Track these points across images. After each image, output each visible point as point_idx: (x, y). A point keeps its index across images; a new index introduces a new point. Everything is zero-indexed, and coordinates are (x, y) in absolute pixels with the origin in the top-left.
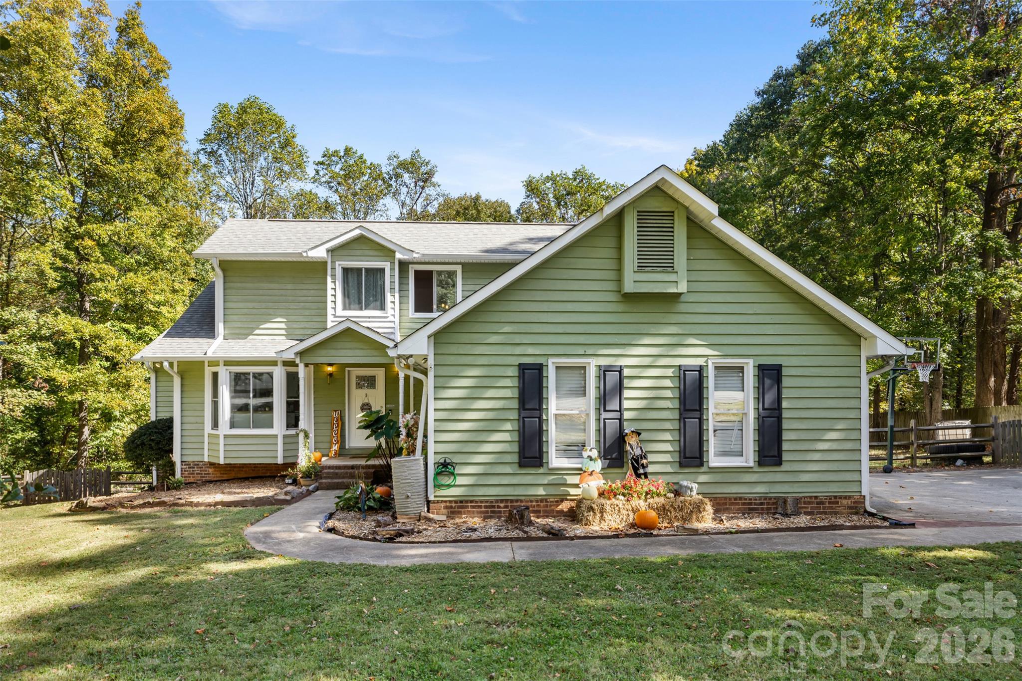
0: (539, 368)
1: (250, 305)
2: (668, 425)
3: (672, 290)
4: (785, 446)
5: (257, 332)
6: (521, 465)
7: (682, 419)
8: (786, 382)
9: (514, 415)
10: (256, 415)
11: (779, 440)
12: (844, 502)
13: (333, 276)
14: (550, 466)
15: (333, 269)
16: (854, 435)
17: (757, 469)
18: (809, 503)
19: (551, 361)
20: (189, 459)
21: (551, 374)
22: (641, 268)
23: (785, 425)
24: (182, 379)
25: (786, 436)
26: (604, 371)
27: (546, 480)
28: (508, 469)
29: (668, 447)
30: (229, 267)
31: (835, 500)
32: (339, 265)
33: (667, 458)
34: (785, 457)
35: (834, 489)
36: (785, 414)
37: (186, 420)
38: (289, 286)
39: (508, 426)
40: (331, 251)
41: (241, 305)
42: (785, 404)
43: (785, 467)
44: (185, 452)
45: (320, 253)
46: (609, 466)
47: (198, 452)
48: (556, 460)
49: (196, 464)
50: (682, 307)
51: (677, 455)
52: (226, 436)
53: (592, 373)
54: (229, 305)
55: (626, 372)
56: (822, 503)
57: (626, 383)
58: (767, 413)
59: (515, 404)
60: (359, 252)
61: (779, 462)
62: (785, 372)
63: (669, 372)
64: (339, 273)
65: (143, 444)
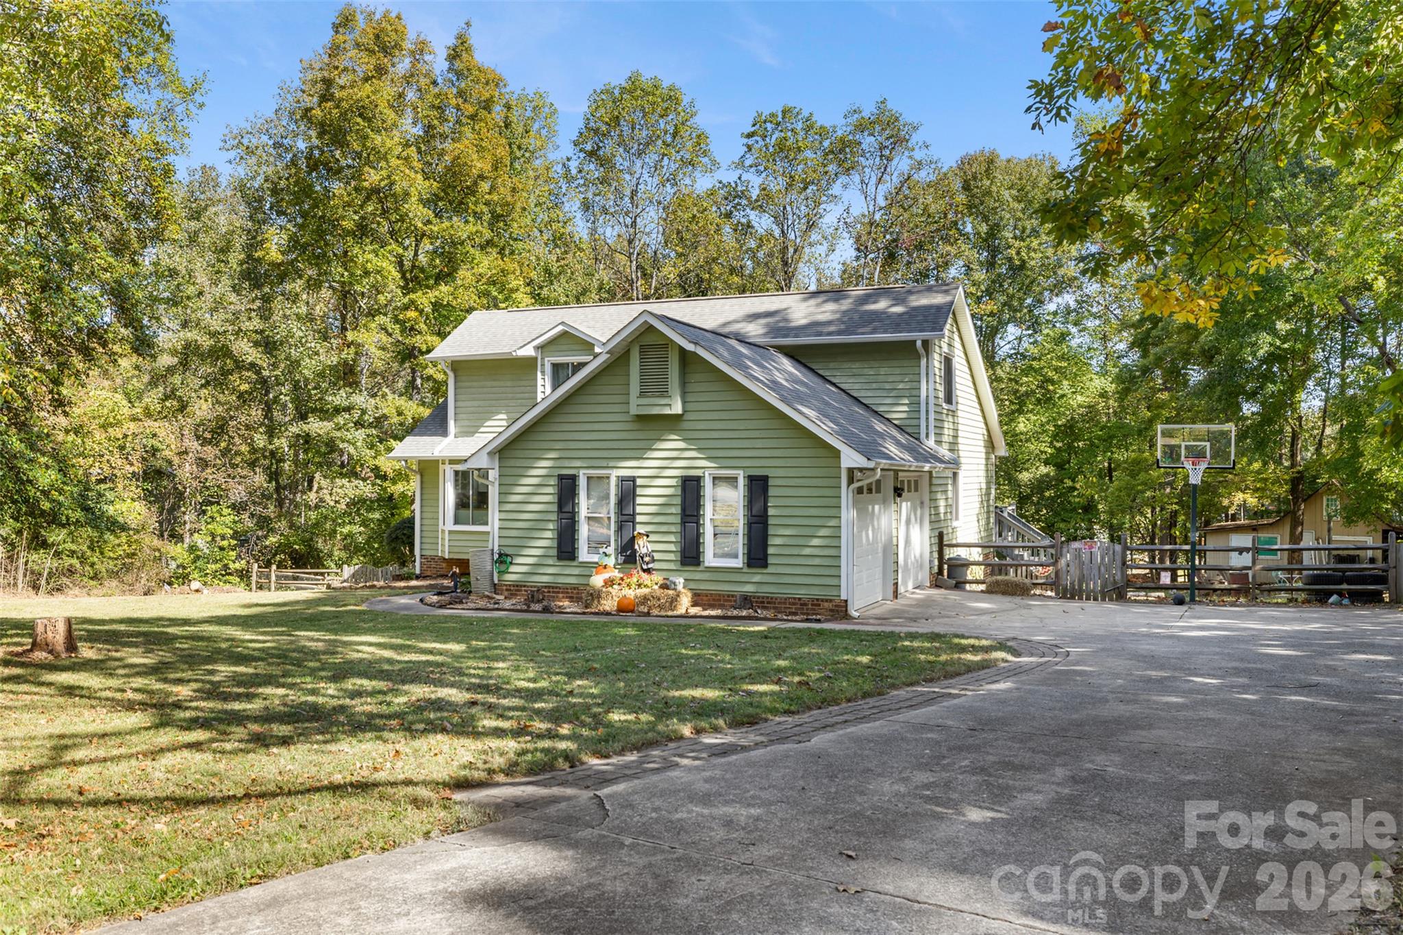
0: (573, 479)
1: (476, 403)
2: (673, 529)
3: (667, 411)
4: (771, 551)
5: (482, 430)
6: (560, 558)
7: (683, 523)
8: (772, 492)
9: (554, 517)
10: (476, 512)
11: (765, 545)
12: (826, 604)
13: (543, 373)
14: (581, 559)
15: (543, 365)
16: (834, 542)
17: (745, 570)
18: (794, 604)
19: (582, 472)
20: (425, 553)
21: (582, 483)
22: (642, 394)
23: (771, 531)
24: (422, 476)
25: (771, 541)
26: (622, 480)
27: (576, 571)
28: (551, 562)
29: (672, 547)
30: (458, 366)
31: (816, 603)
32: (549, 361)
33: (672, 557)
34: (771, 560)
35: (816, 592)
36: (771, 521)
37: (425, 515)
38: (509, 384)
39: (551, 526)
40: (537, 348)
41: (469, 404)
42: (771, 512)
43: (770, 569)
44: (425, 546)
45: (529, 351)
46: (625, 562)
47: (434, 547)
48: (584, 555)
49: (433, 558)
50: (686, 425)
51: (679, 554)
52: (450, 532)
53: (613, 481)
54: (459, 404)
55: (639, 482)
56: (805, 604)
57: (639, 491)
58: (754, 519)
59: (555, 508)
60: (564, 347)
61: (765, 565)
62: (771, 482)
63: (673, 482)
64: (548, 368)
65: (397, 538)
